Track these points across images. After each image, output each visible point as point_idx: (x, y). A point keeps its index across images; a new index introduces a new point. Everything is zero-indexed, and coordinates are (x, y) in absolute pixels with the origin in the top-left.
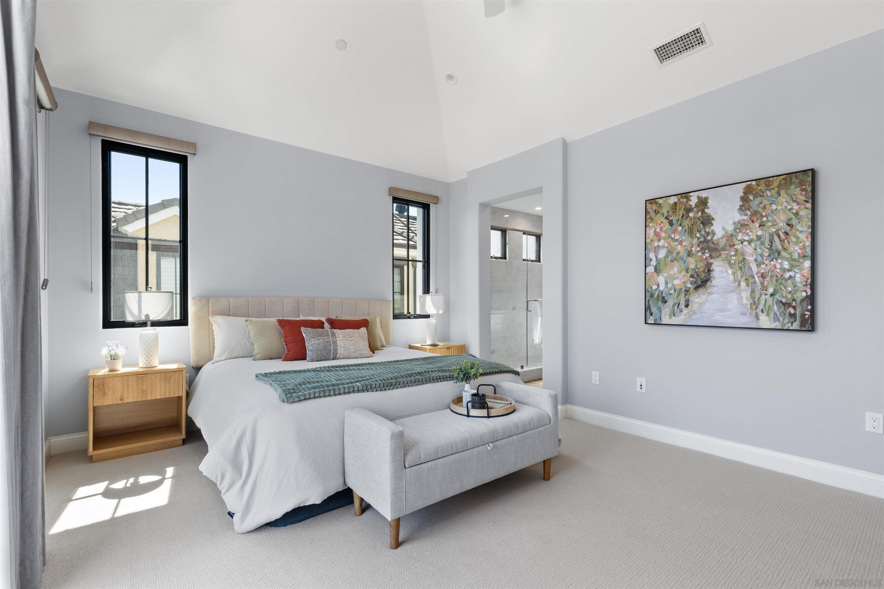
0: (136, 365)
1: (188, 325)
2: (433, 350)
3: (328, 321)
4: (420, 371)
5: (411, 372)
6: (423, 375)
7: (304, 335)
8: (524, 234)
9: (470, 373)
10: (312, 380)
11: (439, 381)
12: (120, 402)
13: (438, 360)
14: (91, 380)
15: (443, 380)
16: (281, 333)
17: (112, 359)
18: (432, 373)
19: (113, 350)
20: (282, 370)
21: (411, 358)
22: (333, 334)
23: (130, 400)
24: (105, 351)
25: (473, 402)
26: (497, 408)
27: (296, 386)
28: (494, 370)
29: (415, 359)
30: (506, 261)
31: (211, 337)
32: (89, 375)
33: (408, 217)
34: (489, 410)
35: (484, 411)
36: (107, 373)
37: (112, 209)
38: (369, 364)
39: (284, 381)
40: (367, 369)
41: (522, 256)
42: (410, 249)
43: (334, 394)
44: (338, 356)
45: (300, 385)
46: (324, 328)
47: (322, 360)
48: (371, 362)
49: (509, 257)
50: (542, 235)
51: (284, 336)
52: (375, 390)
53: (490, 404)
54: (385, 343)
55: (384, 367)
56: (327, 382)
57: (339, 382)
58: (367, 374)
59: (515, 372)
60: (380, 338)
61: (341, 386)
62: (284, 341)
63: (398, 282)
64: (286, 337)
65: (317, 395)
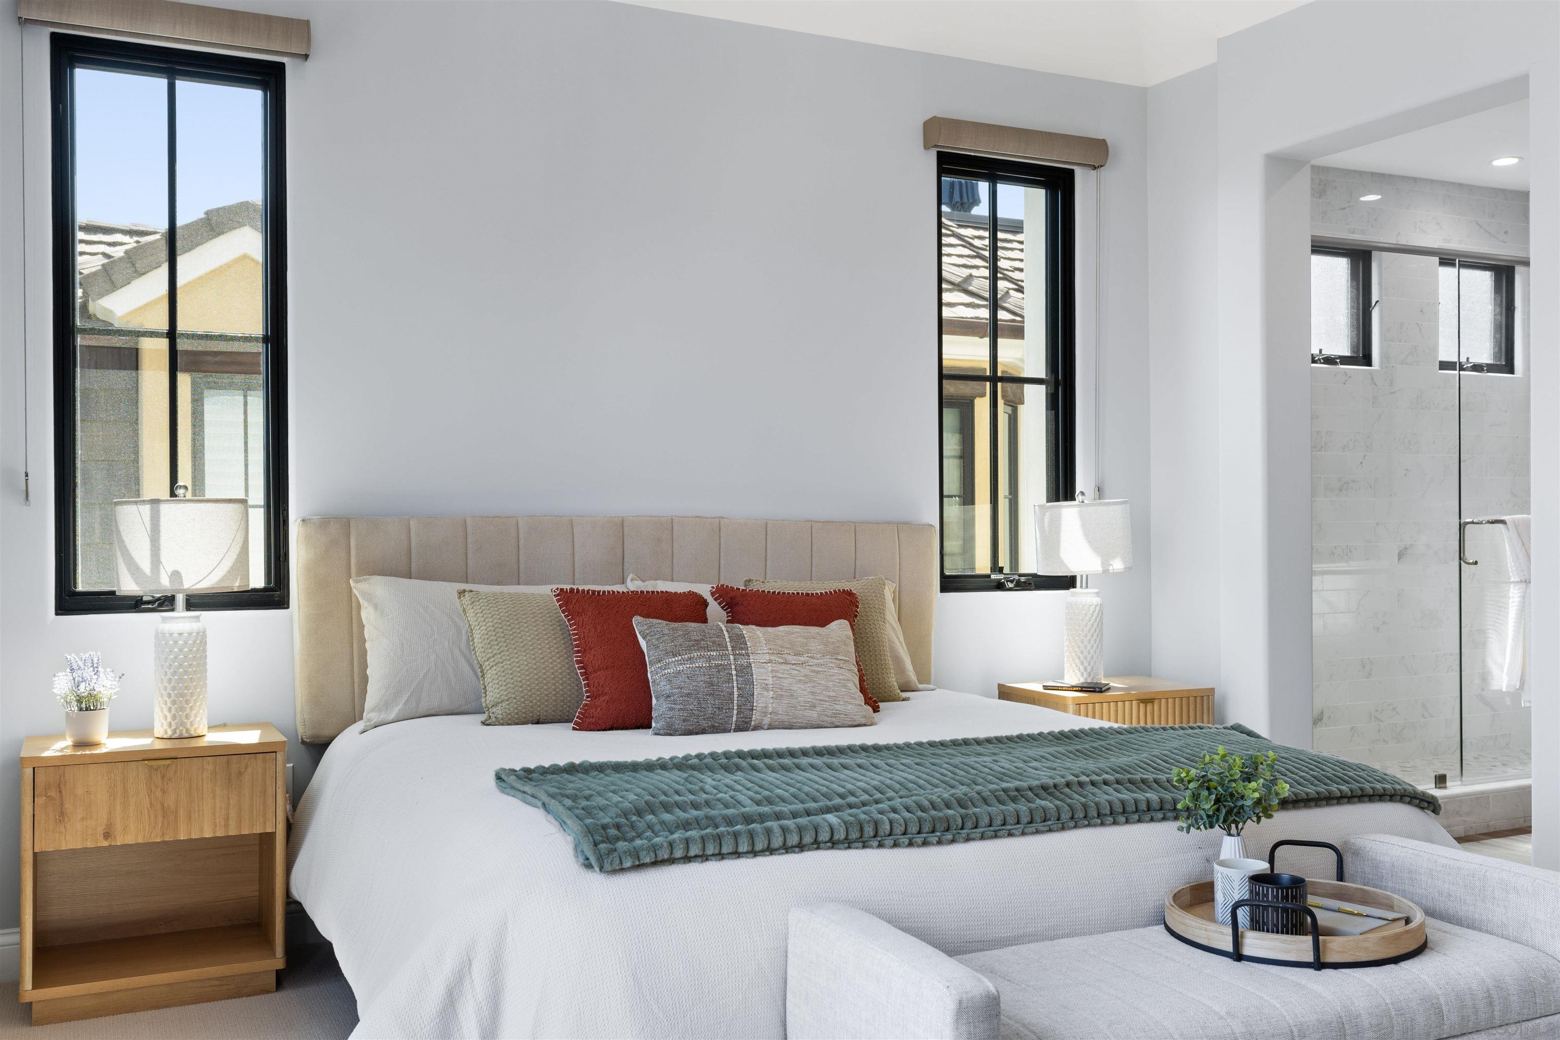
0: (147, 731)
1: (288, 607)
2: (1090, 706)
3: (720, 596)
4: (1051, 782)
5: (1017, 783)
6: (1063, 796)
7: (643, 644)
8: (1447, 260)
9: (1242, 797)
10: (677, 798)
11: (1123, 819)
12: (105, 844)
13: (1112, 742)
14: (29, 771)
15: (1136, 817)
16: (570, 635)
17: (81, 709)
18: (1095, 790)
19: (84, 681)
20: (577, 762)
21: (1015, 732)
22: (739, 642)
23: (130, 839)
24: (62, 684)
25: (1254, 903)
26: (1354, 934)
27: (625, 814)
28: (1334, 788)
29: (1028, 735)
30: (1370, 373)
31: (355, 645)
32: (23, 755)
33: (994, 224)
34: (1321, 938)
35: (1302, 942)
36: (69, 752)
37: (80, 248)
38: (864, 748)
39: (587, 798)
40: (860, 766)
41: (1435, 349)
42: (999, 340)
43: (750, 849)
44: (756, 717)
45: (639, 813)
46: (705, 621)
47: (703, 732)
48: (870, 742)
49: (1384, 357)
50: (1526, 263)
51: (577, 646)
52: (889, 841)
53: (1323, 918)
54: (913, 676)
55: (918, 760)
56: (727, 806)
57: (766, 809)
58: (859, 784)
59: (1422, 800)
60: (897, 660)
61: (773, 824)
62: (578, 662)
63: (954, 457)
64: (583, 650)
65: (694, 851)
